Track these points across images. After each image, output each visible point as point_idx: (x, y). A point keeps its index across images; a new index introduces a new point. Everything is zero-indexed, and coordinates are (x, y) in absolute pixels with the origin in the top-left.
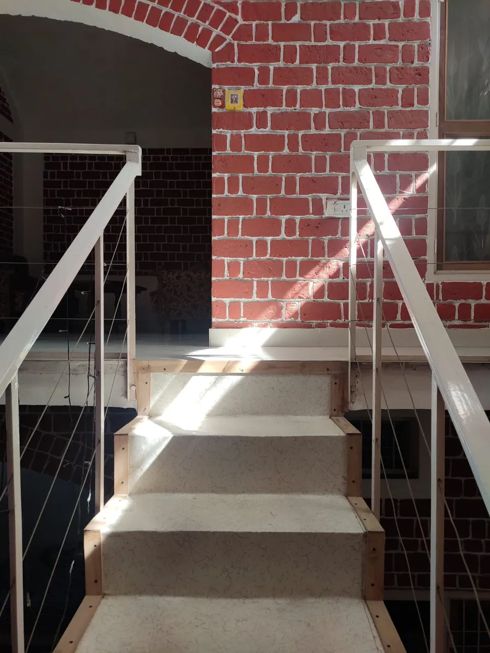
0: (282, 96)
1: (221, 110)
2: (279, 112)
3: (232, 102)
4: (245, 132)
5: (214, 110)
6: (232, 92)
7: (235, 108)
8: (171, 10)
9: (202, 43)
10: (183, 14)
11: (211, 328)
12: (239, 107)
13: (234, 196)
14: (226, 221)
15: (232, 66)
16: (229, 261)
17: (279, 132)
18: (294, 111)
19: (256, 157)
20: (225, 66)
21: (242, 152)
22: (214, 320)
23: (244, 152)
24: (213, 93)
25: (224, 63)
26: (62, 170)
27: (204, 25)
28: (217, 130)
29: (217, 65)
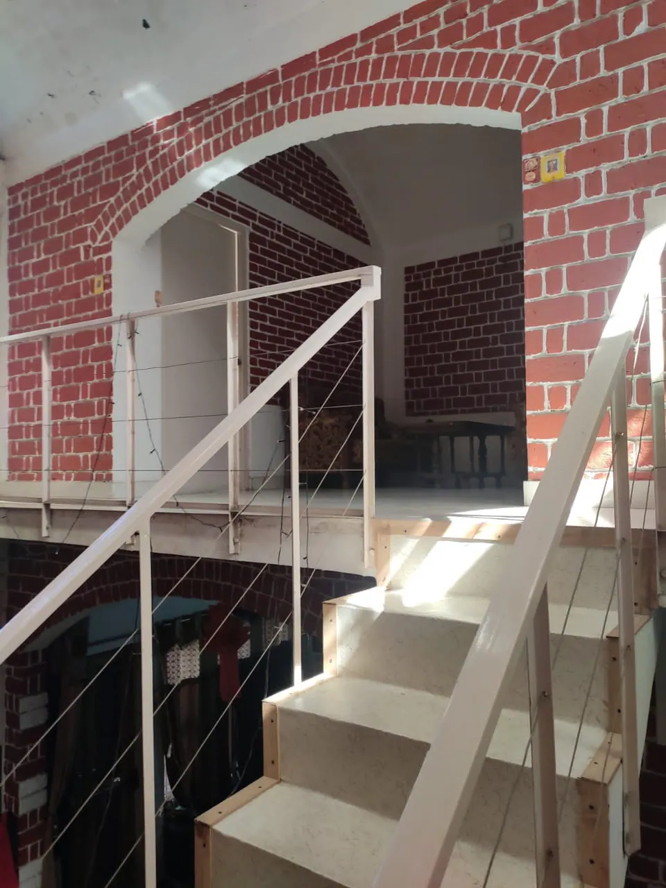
0: (623, 143)
1: (535, 186)
2: (619, 166)
3: (549, 171)
4: (569, 206)
5: (526, 187)
6: (550, 157)
7: (554, 177)
8: (469, 78)
9: (507, 107)
10: (484, 78)
11: (526, 479)
12: (561, 174)
13: (555, 296)
14: (545, 332)
15: (549, 123)
16: (550, 387)
17: (620, 195)
18: (644, 159)
19: (586, 237)
20: (539, 127)
21: (566, 234)
22: (530, 469)
23: (569, 233)
24: (524, 165)
25: (538, 123)
26: (425, 289)
27: (508, 83)
28: (530, 212)
29: (529, 128)
